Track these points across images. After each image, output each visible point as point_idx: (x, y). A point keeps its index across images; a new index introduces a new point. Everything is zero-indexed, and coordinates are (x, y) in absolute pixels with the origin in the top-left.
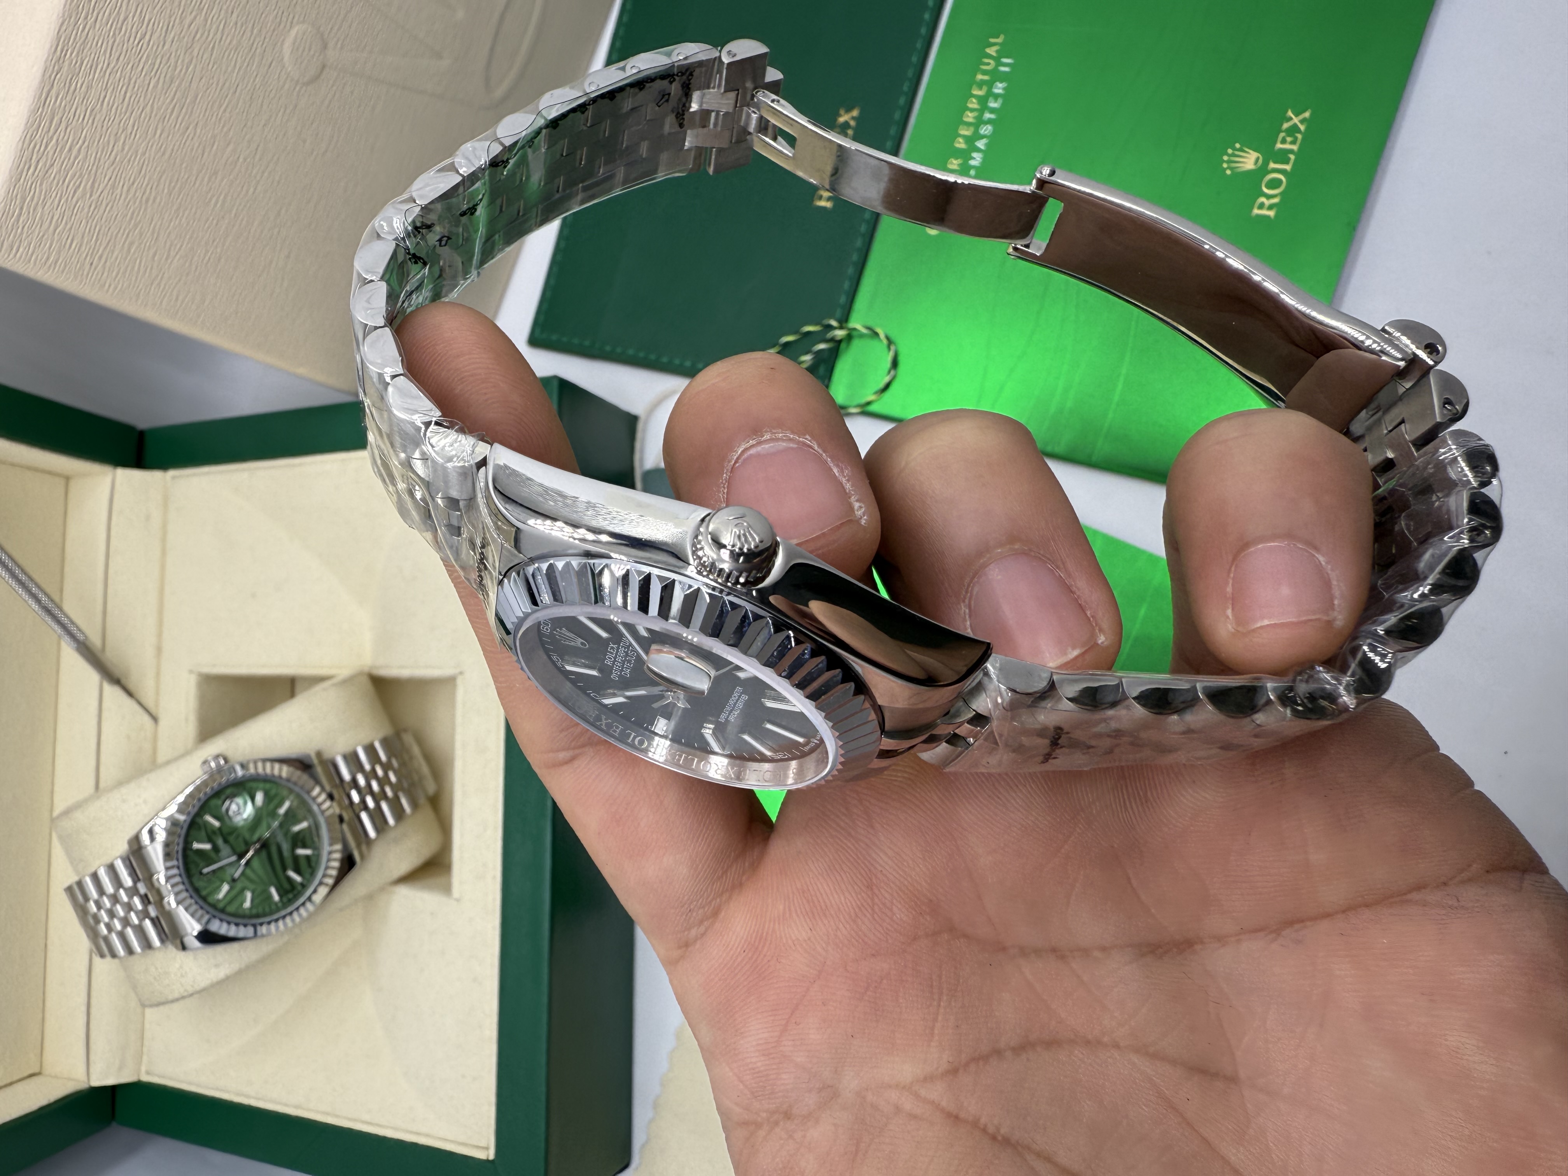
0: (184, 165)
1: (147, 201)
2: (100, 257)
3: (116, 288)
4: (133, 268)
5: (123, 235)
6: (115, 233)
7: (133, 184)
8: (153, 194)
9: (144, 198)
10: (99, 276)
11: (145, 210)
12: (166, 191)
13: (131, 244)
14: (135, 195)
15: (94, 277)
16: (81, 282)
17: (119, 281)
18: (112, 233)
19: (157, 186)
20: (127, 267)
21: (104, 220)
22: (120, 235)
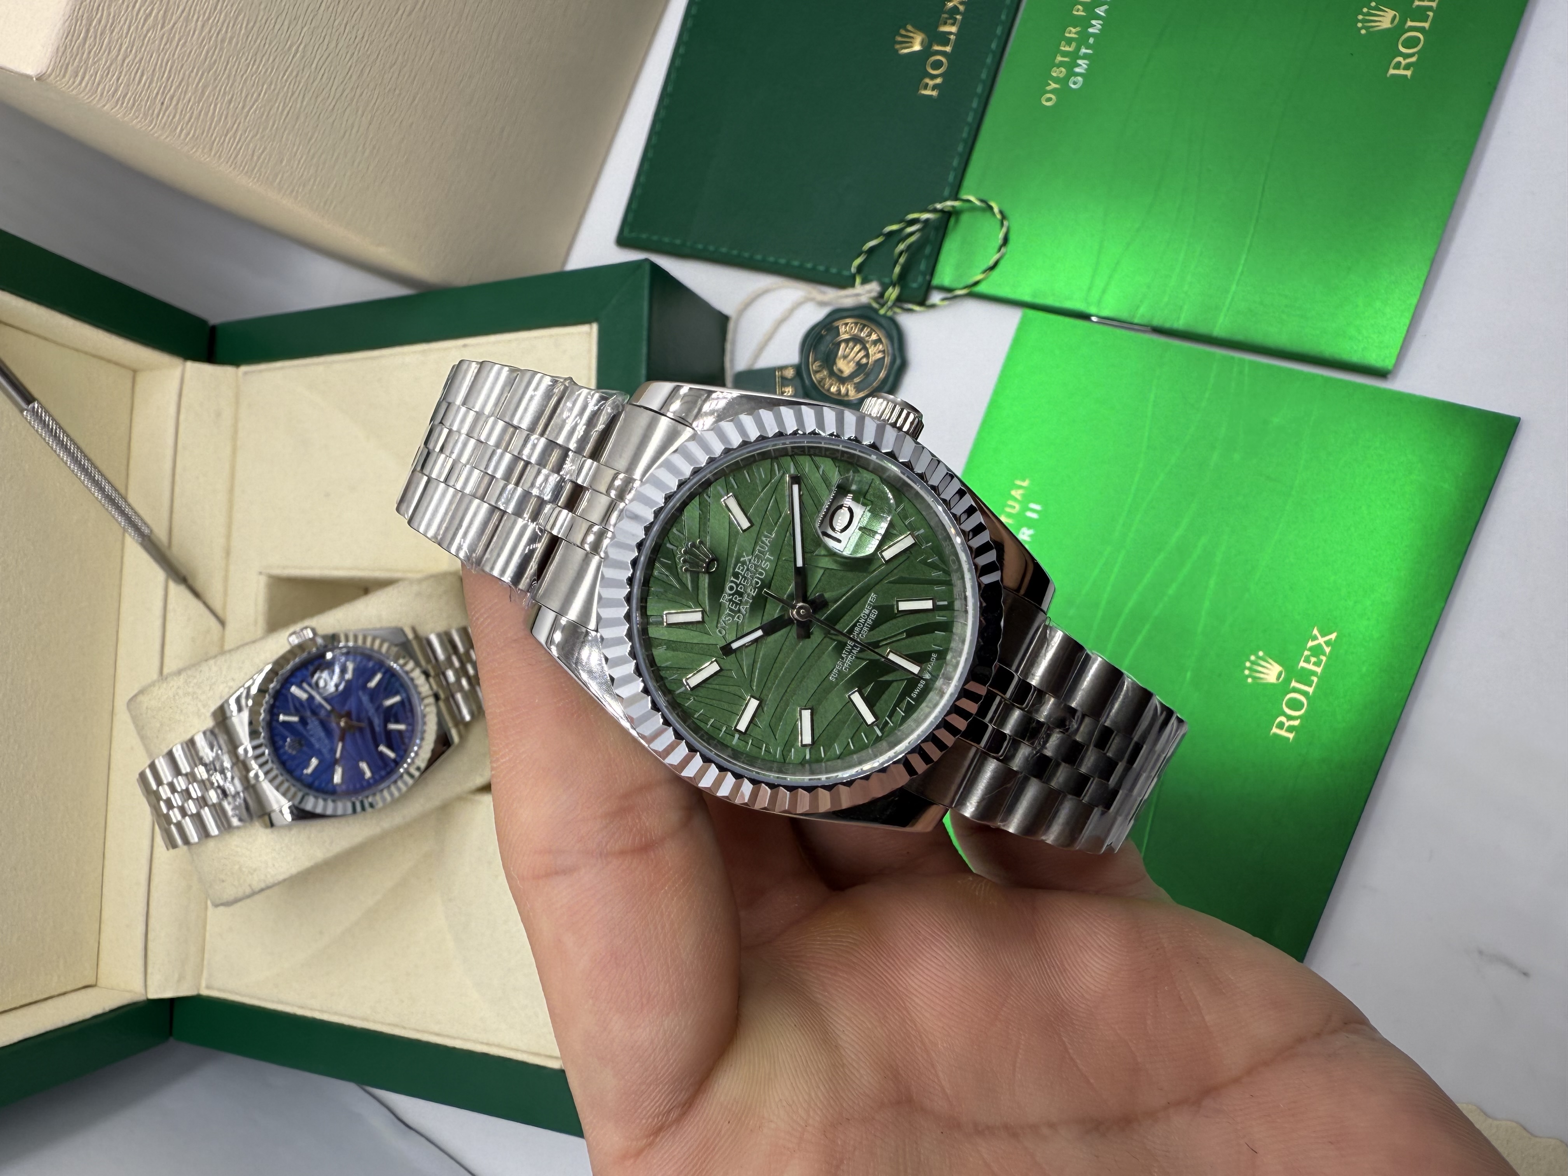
0: (262, 6)
1: (223, 41)
2: (172, 98)
3: (188, 134)
4: (206, 114)
5: (197, 74)
6: (187, 73)
7: (209, 19)
8: (229, 35)
9: (220, 37)
10: (171, 118)
11: (222, 49)
12: (243, 32)
13: (205, 87)
14: (210, 32)
15: (165, 118)
16: (151, 122)
17: (192, 126)
18: (184, 74)
19: (234, 25)
20: (201, 112)
21: (176, 56)
22: (193, 74)
